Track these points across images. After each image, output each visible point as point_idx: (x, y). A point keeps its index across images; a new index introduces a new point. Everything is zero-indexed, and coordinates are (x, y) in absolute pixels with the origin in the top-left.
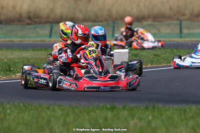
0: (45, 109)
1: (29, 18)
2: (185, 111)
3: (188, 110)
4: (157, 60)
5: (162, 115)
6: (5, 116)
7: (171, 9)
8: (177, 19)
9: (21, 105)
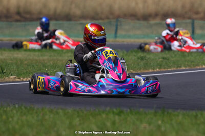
0: (48, 112)
1: (18, 13)
2: (196, 116)
3: (199, 115)
4: (166, 63)
5: (171, 120)
6: (8, 118)
7: (183, 7)
8: (189, 18)
9: (23, 108)
